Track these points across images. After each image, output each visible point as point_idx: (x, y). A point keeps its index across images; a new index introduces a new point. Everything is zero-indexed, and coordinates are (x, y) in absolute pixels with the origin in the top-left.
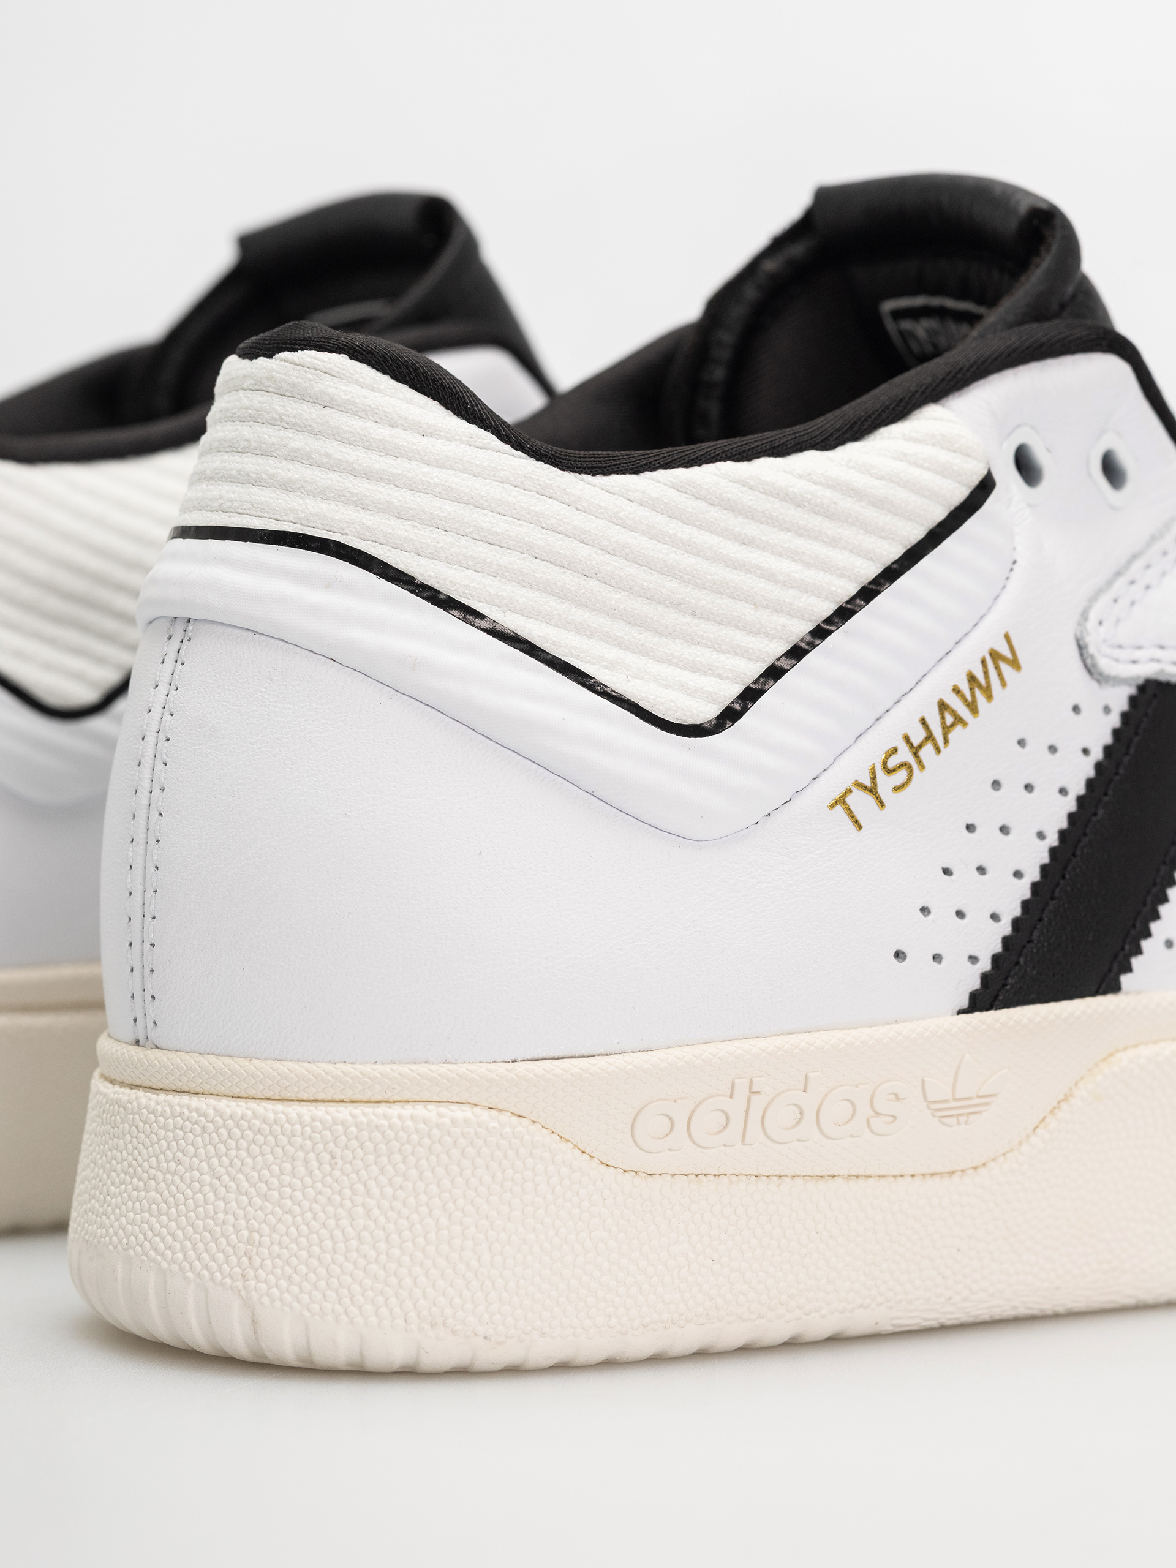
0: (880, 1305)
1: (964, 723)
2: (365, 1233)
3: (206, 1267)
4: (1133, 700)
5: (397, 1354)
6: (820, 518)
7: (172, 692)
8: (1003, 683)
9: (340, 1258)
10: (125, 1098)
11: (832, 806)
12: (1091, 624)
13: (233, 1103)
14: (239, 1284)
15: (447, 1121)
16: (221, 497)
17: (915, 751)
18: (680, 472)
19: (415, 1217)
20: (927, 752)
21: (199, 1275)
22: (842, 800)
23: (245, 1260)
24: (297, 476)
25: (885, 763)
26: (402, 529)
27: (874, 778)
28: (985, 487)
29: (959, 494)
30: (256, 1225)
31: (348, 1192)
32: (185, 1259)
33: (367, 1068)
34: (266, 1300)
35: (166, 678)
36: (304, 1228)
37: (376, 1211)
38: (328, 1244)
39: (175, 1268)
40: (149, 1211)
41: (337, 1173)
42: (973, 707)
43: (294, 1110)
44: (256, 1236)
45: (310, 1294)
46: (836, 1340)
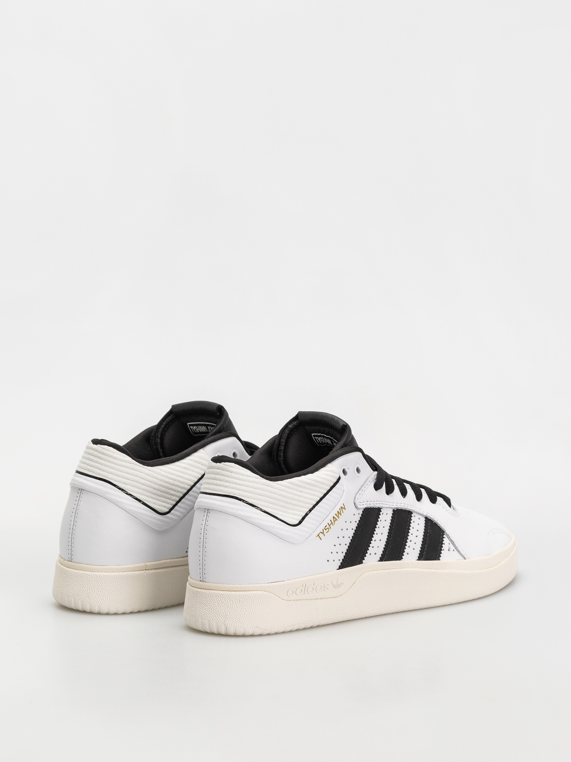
0: (325, 620)
1: (337, 520)
2: (245, 613)
3: (218, 619)
4: (363, 511)
5: (250, 632)
6: (313, 487)
7: (207, 522)
8: (343, 512)
9: (241, 617)
10: (199, 591)
11: (317, 536)
12: (356, 500)
13: (221, 592)
14: (224, 622)
15: (258, 594)
16: (213, 488)
17: (329, 525)
18: (289, 480)
19: (253, 610)
20: (331, 526)
21: (216, 621)
22: (318, 535)
23: (225, 618)
24: (227, 485)
25: (325, 528)
26: (246, 494)
27: (323, 531)
28: (339, 479)
29: (335, 480)
30: (227, 612)
31: (242, 606)
32: (213, 618)
33: (244, 585)
34: (229, 625)
35: (205, 519)
36: (235, 612)
37: (247, 609)
38: (239, 615)
39: (212, 620)
40: (206, 610)
41: (240, 603)
42: (338, 517)
43: (232, 593)
44: (227, 614)
45: (236, 623)
46: (318, 626)
